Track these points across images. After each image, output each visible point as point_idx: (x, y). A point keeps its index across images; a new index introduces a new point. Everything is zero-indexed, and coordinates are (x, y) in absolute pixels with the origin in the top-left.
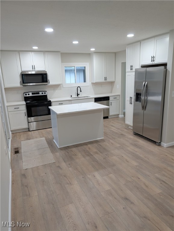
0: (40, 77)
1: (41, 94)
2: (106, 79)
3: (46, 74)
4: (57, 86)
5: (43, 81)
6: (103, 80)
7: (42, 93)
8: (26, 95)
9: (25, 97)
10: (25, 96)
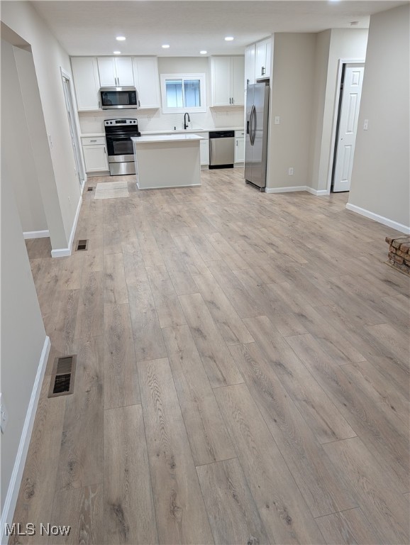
0: (126, 96)
1: (128, 123)
2: (232, 101)
3: (135, 92)
4: (153, 112)
5: (131, 103)
6: (227, 104)
7: (131, 122)
8: (107, 123)
9: (106, 127)
10: (106, 125)
